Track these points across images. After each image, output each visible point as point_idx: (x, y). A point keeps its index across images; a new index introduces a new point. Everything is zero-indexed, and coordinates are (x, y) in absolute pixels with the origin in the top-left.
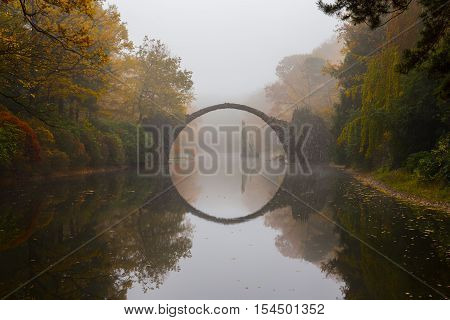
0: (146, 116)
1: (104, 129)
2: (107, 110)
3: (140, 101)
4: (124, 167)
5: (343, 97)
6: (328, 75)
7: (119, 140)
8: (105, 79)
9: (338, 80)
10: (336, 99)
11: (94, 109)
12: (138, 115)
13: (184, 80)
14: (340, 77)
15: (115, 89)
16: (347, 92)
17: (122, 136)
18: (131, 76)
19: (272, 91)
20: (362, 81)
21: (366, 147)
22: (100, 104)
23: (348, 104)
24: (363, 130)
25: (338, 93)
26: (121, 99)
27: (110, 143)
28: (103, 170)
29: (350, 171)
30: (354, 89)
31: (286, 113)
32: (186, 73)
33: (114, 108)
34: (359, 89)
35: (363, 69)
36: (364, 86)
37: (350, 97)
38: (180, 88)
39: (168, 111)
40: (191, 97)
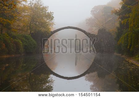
0: (33, 32)
1: (14, 37)
2: (15, 29)
3: (30, 25)
4: (23, 54)
5: (121, 24)
6: (114, 14)
7: (21, 42)
8: (14, 15)
9: (118, 17)
10: (117, 25)
11: (10, 29)
12: (29, 31)
13: (50, 16)
14: (119, 15)
15: (19, 20)
16: (122, 22)
17: (22, 41)
18: (26, 14)
19: (89, 21)
20: (129, 17)
21: (130, 46)
22: (12, 26)
23: (123, 27)
24: (130, 38)
25: (118, 22)
26: (22, 24)
27: (17, 44)
28: (13, 56)
29: (123, 56)
30: (126, 20)
31: (95, 31)
32: (51, 13)
33: (18, 28)
34: (128, 20)
35: (129, 11)
36: (130, 19)
37: (124, 24)
38: (48, 19)
39: (43, 30)
40: (53, 24)
